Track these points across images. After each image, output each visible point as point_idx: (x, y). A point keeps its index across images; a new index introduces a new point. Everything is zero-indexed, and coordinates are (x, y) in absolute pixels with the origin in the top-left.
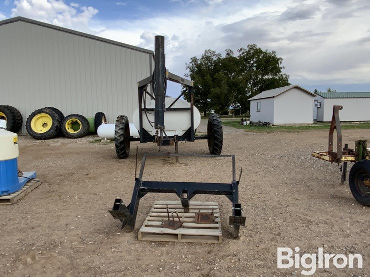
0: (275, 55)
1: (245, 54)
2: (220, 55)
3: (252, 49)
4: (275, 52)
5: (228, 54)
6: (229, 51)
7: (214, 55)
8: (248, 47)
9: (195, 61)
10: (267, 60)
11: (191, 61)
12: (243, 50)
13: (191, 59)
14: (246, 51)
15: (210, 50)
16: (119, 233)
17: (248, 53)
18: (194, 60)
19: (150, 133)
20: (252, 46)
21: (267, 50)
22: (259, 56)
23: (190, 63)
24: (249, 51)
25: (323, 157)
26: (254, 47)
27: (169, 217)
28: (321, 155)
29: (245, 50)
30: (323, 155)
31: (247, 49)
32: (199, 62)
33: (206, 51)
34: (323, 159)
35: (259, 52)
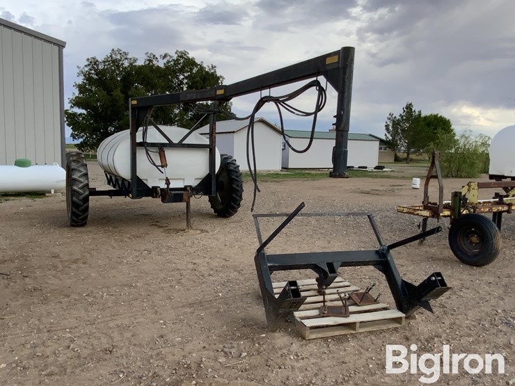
0: (215, 72)
1: (172, 63)
2: (135, 60)
3: (181, 57)
4: (215, 67)
5: (150, 61)
6: (152, 56)
7: (126, 59)
8: (176, 53)
9: (95, 64)
10: (205, 78)
11: (87, 63)
12: (168, 58)
13: (88, 60)
14: (174, 60)
15: (119, 50)
16: (264, 335)
17: (176, 62)
18: (93, 63)
19: (145, 182)
20: (182, 53)
21: (202, 62)
22: (191, 69)
23: (86, 66)
24: (178, 60)
25: (419, 212)
26: (185, 55)
27: (324, 301)
28: (415, 210)
29: (171, 57)
30: (418, 210)
31: (175, 57)
32: (101, 67)
33: (113, 50)
34: (418, 214)
35: (191, 63)
